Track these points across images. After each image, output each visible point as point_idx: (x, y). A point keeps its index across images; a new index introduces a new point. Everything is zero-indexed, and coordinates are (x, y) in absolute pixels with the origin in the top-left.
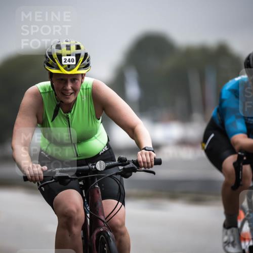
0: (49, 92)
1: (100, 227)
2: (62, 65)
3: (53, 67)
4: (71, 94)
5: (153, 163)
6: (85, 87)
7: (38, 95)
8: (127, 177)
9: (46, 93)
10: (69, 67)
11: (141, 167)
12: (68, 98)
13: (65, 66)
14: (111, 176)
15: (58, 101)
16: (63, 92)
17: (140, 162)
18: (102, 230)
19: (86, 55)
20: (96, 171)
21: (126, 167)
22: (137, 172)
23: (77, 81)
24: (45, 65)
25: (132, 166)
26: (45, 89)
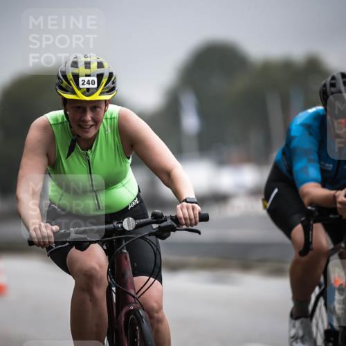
0: (62, 123)
1: (129, 304)
2: (79, 89)
3: (67, 91)
4: (92, 126)
5: (198, 219)
6: (109, 117)
7: (47, 127)
8: (163, 238)
9: (58, 124)
10: (88, 92)
11: (182, 225)
12: (87, 132)
13: (83, 90)
14: (142, 238)
15: (74, 136)
16: (81, 124)
17: (181, 219)
18: (132, 308)
19: (111, 75)
20: (123, 231)
21: (162, 225)
22: (177, 232)
23: (98, 109)
24: (57, 88)
25: (170, 224)
26: (57, 120)
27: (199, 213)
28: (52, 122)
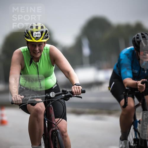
0: (27, 51)
1: (53, 127)
2: (33, 37)
3: (29, 38)
4: (39, 52)
6: (46, 49)
8: (67, 100)
9: (25, 52)
10: (37, 38)
11: (74, 95)
12: (37, 55)
13: (35, 38)
14: (58, 100)
15: (31, 56)
16: (34, 51)
17: (74, 92)
18: (54, 129)
20: (50, 98)
21: (66, 95)
22: (72, 98)
23: (41, 46)
24: (24, 37)
25: (69, 94)
26: (24, 50)
27: (81, 90)
28: (22, 51)
